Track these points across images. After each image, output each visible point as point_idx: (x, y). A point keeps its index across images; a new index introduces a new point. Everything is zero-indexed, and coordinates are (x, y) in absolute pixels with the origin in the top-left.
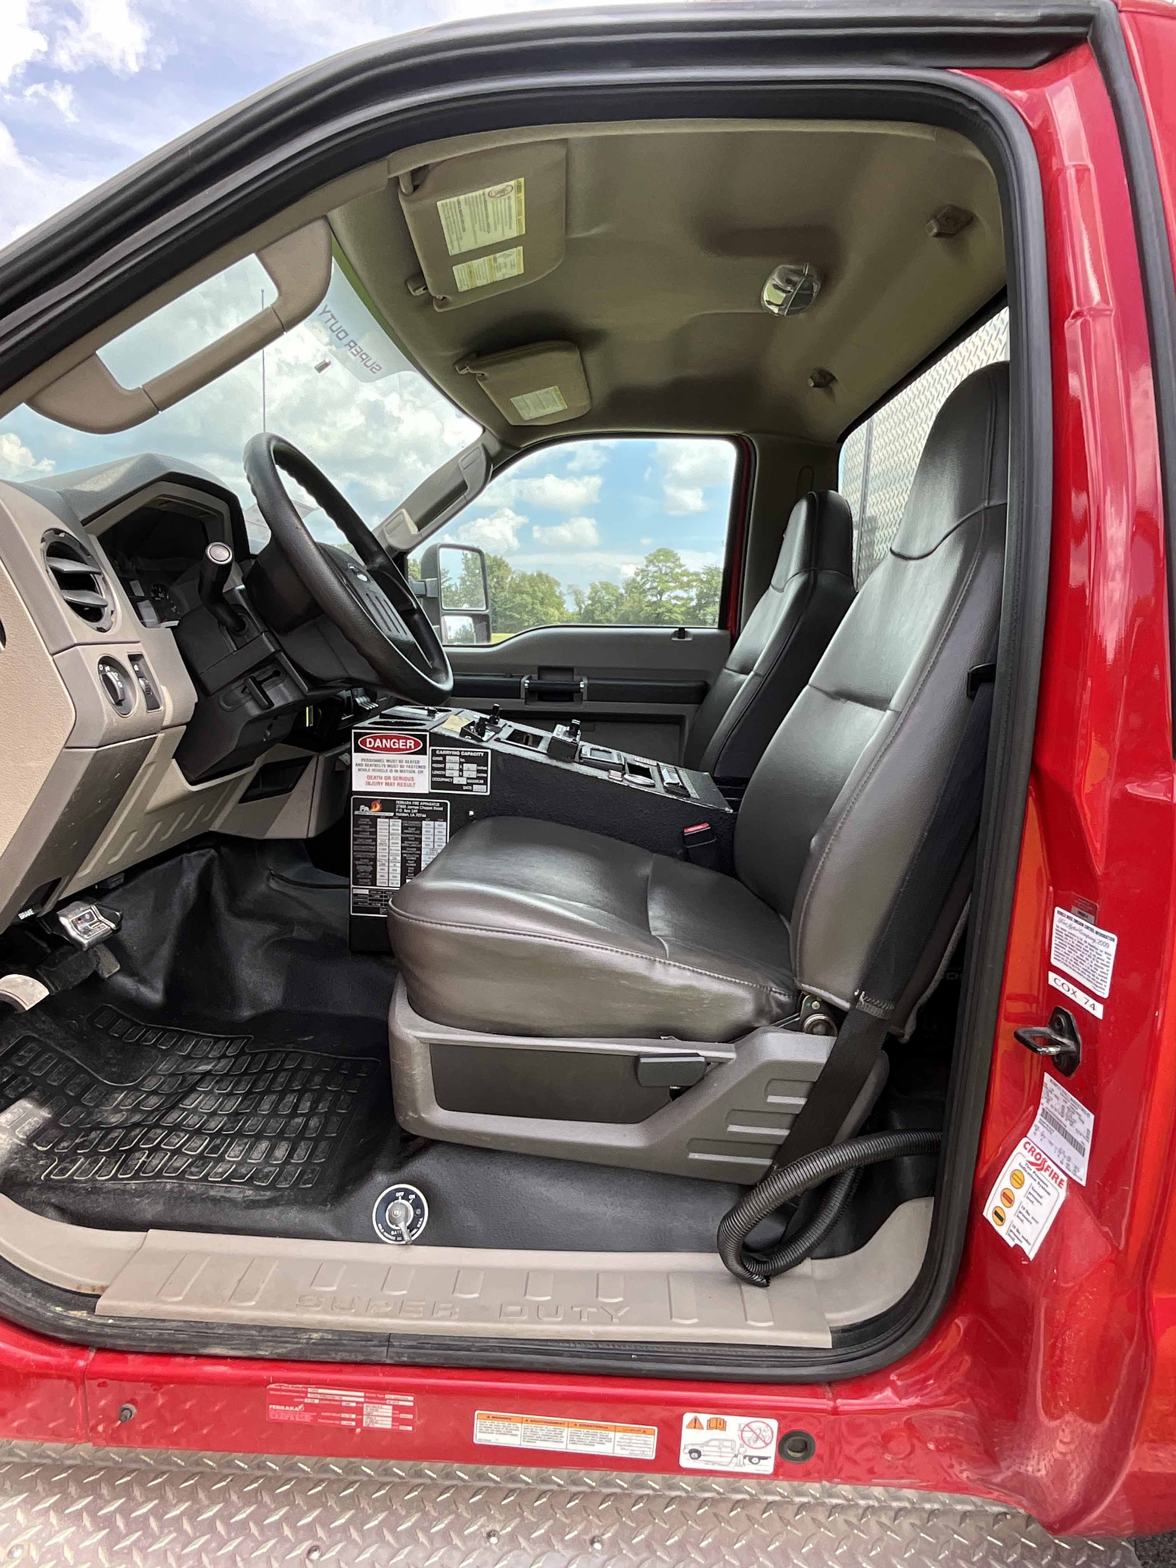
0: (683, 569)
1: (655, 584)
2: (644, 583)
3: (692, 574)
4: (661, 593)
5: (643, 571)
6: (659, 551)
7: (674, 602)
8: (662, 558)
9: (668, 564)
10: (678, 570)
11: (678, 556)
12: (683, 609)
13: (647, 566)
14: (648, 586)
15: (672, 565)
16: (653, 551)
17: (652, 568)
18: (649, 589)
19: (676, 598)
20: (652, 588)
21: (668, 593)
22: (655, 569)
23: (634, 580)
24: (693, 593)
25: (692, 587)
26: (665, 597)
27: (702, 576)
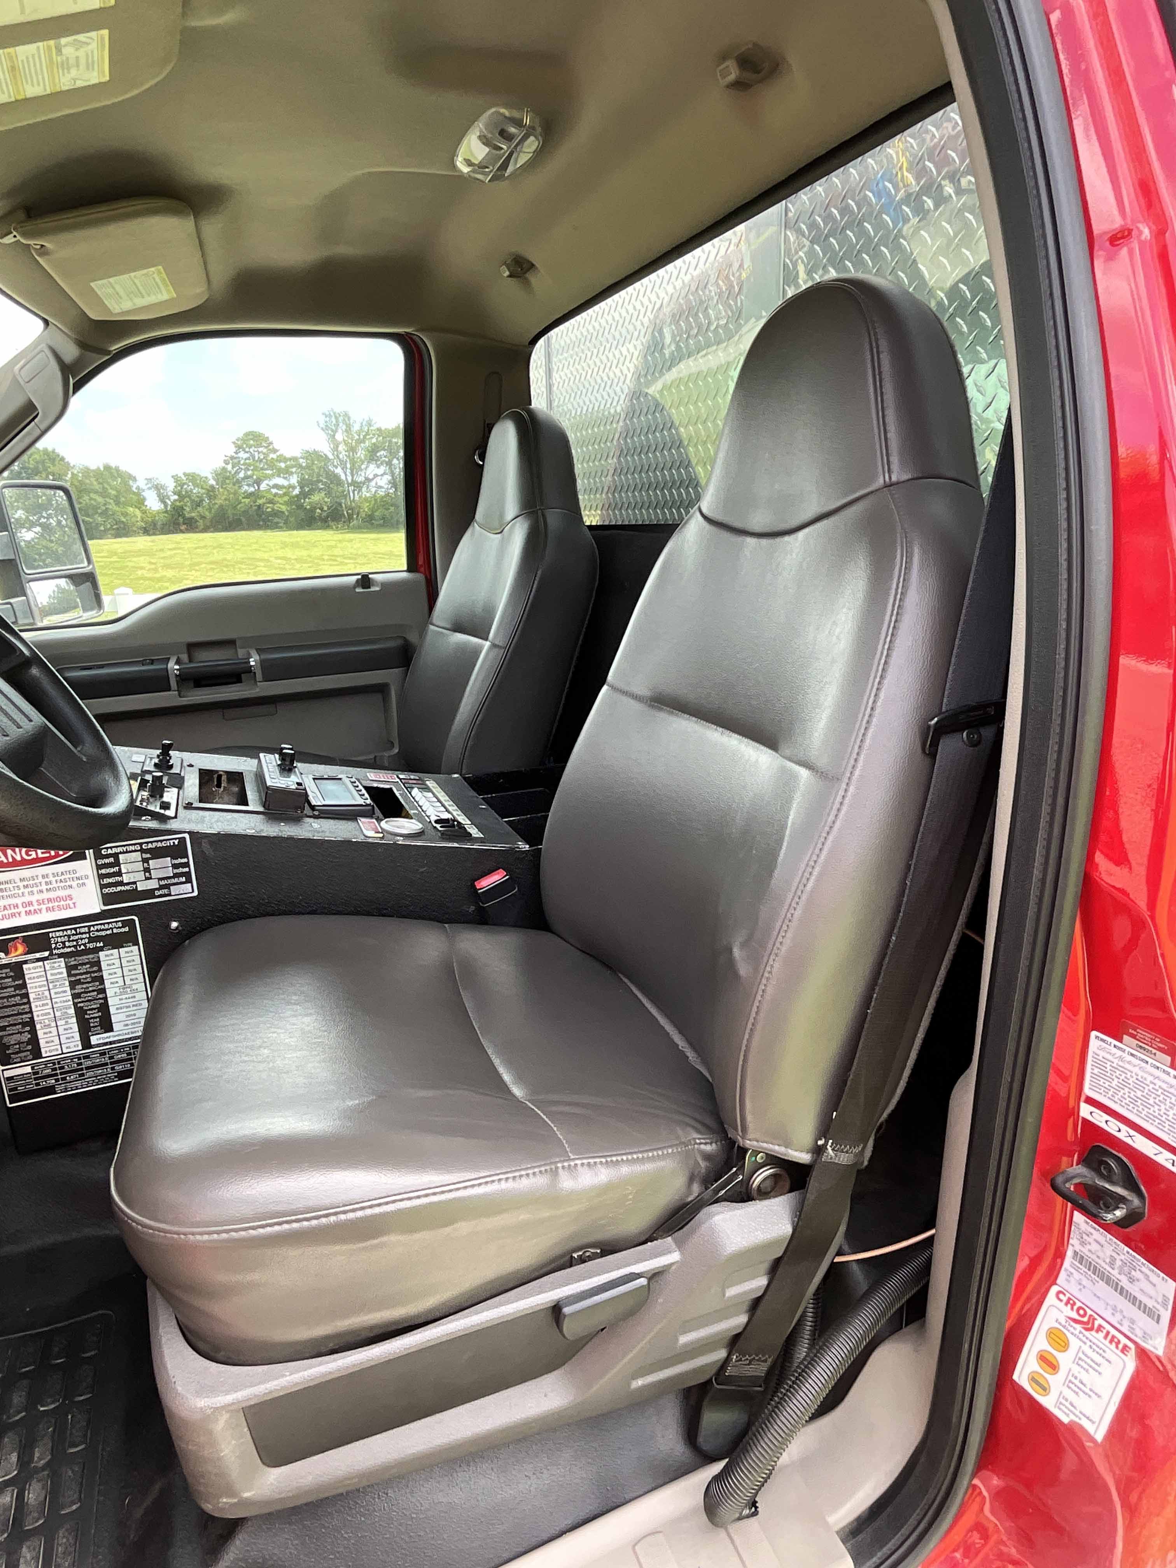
0: (278, 454)
1: (249, 473)
2: (237, 473)
3: (290, 459)
4: (258, 482)
5: (232, 458)
6: (247, 434)
7: (274, 491)
8: (252, 442)
9: (260, 449)
10: (273, 456)
11: (270, 440)
12: (286, 498)
13: (236, 453)
14: (242, 475)
15: (265, 450)
16: (241, 435)
17: (242, 455)
18: (243, 479)
19: (276, 486)
20: (246, 477)
21: (266, 482)
22: (247, 455)
23: (224, 469)
24: (294, 480)
25: (292, 473)
26: (263, 487)
27: (301, 461)
